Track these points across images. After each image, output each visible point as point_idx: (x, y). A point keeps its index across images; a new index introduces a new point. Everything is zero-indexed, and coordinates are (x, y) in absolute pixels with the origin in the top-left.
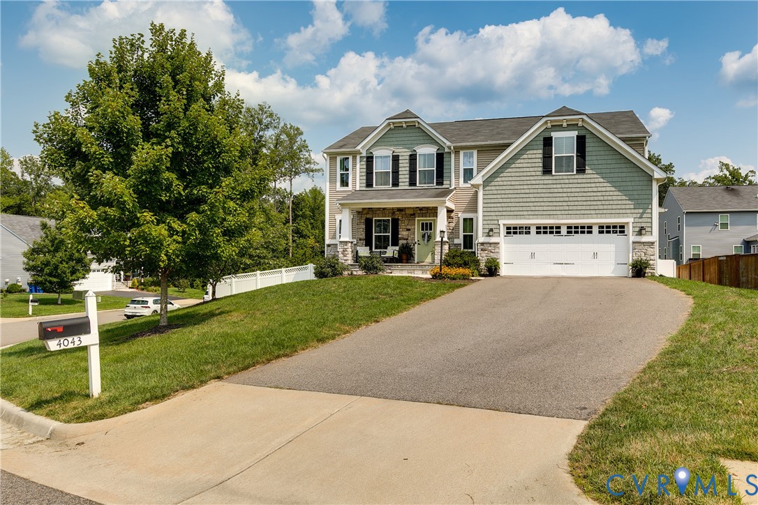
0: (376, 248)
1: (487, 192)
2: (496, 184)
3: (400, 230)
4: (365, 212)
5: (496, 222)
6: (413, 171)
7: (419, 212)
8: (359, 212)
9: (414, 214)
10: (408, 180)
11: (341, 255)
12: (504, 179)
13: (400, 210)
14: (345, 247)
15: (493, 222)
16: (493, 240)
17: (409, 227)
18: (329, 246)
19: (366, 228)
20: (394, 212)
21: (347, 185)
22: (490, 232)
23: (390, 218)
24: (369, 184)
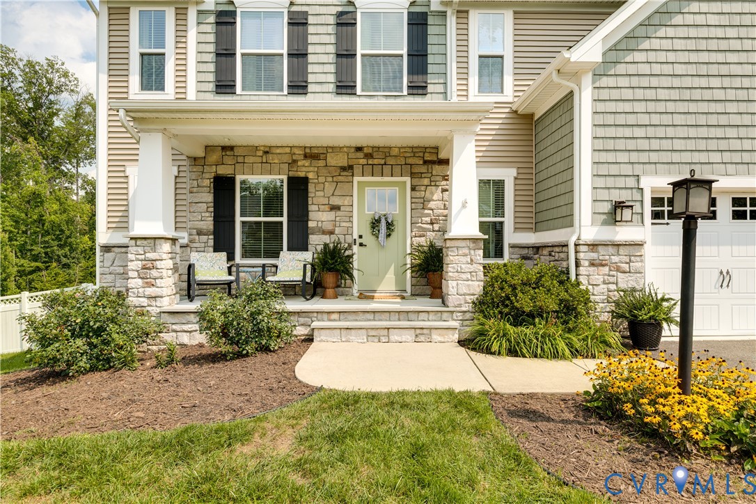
0: (244, 256)
1: (605, 94)
2: (632, 69)
3: (311, 208)
4: (214, 157)
5: (631, 182)
6: (345, 55)
7: (363, 161)
8: (195, 159)
9: (351, 167)
10: (332, 78)
11: (136, 283)
12: (652, 56)
13: (312, 154)
14: (150, 255)
15: (621, 182)
16: (624, 233)
17: (335, 201)
18: (107, 249)
19: (215, 202)
20: (295, 161)
21: (161, 87)
22: (616, 212)
23: (285, 178)
24: (224, 86)
